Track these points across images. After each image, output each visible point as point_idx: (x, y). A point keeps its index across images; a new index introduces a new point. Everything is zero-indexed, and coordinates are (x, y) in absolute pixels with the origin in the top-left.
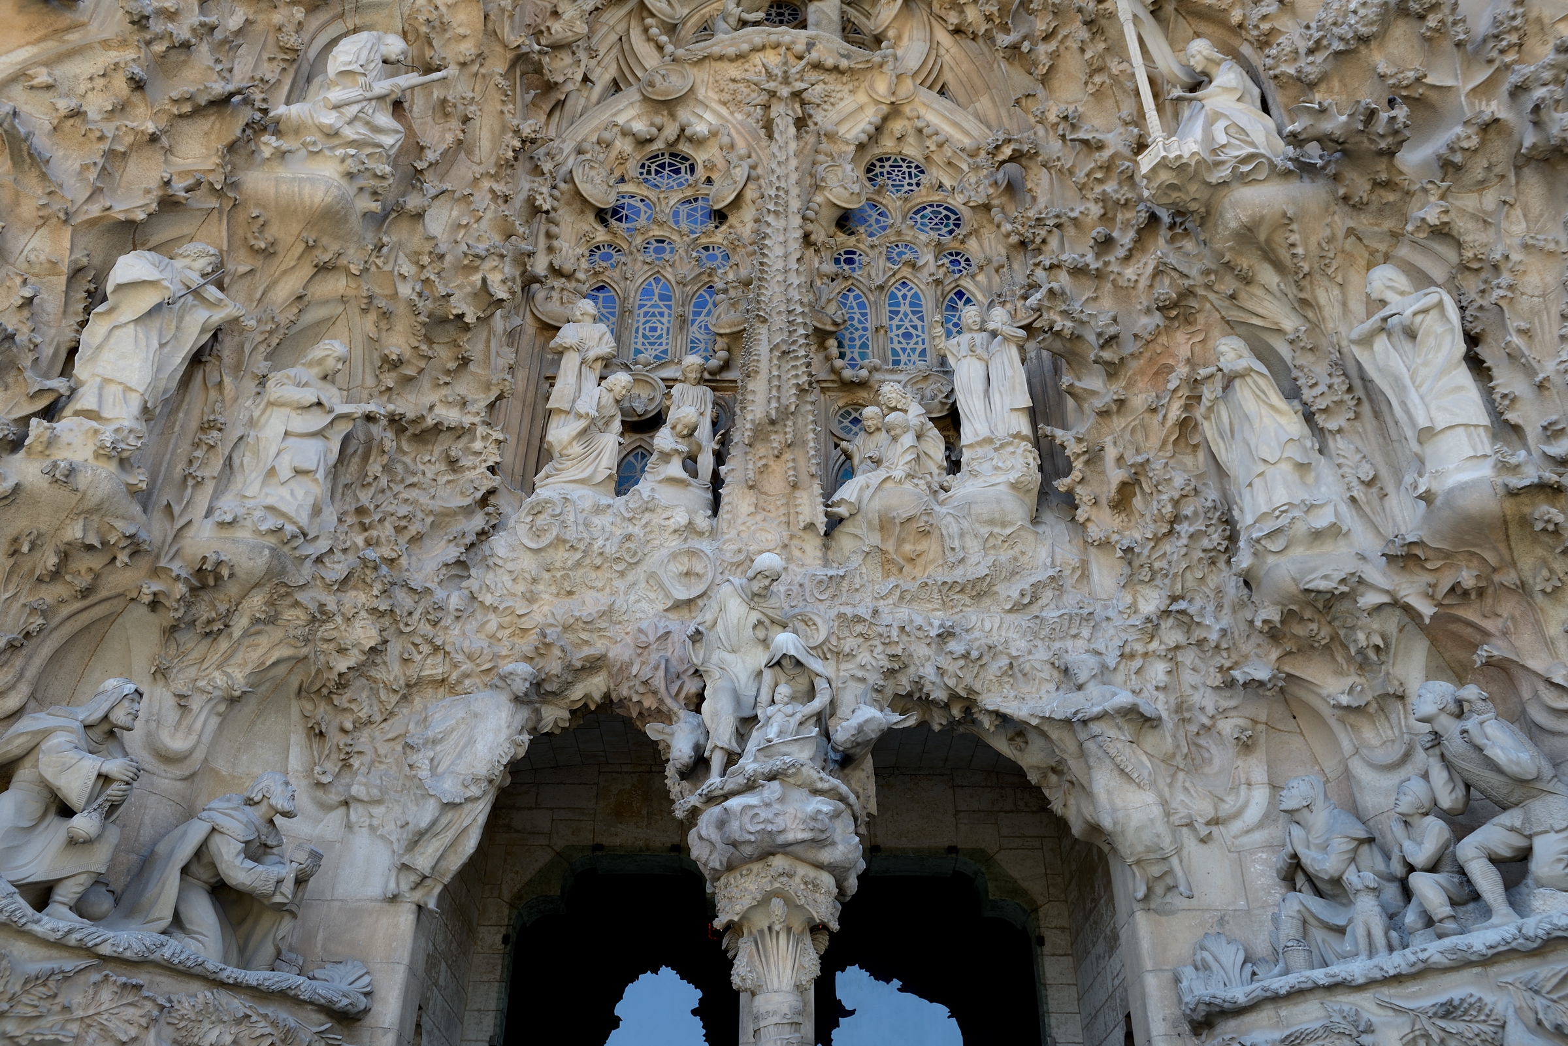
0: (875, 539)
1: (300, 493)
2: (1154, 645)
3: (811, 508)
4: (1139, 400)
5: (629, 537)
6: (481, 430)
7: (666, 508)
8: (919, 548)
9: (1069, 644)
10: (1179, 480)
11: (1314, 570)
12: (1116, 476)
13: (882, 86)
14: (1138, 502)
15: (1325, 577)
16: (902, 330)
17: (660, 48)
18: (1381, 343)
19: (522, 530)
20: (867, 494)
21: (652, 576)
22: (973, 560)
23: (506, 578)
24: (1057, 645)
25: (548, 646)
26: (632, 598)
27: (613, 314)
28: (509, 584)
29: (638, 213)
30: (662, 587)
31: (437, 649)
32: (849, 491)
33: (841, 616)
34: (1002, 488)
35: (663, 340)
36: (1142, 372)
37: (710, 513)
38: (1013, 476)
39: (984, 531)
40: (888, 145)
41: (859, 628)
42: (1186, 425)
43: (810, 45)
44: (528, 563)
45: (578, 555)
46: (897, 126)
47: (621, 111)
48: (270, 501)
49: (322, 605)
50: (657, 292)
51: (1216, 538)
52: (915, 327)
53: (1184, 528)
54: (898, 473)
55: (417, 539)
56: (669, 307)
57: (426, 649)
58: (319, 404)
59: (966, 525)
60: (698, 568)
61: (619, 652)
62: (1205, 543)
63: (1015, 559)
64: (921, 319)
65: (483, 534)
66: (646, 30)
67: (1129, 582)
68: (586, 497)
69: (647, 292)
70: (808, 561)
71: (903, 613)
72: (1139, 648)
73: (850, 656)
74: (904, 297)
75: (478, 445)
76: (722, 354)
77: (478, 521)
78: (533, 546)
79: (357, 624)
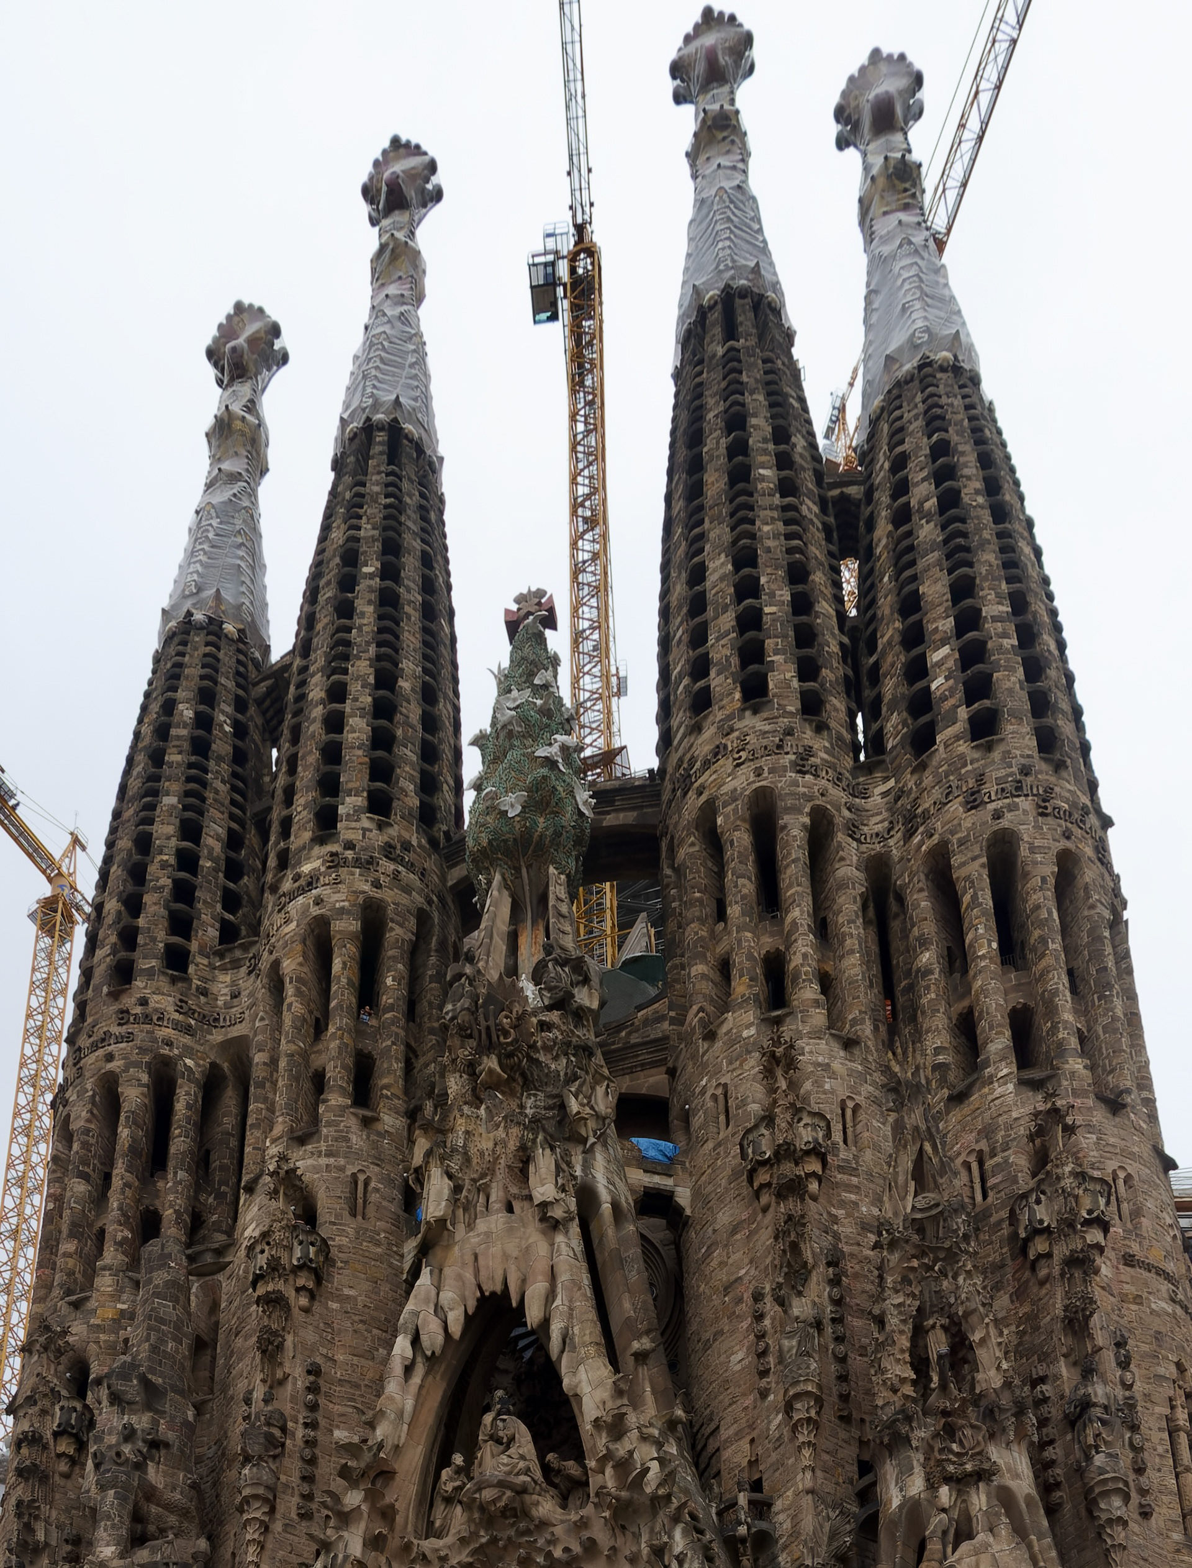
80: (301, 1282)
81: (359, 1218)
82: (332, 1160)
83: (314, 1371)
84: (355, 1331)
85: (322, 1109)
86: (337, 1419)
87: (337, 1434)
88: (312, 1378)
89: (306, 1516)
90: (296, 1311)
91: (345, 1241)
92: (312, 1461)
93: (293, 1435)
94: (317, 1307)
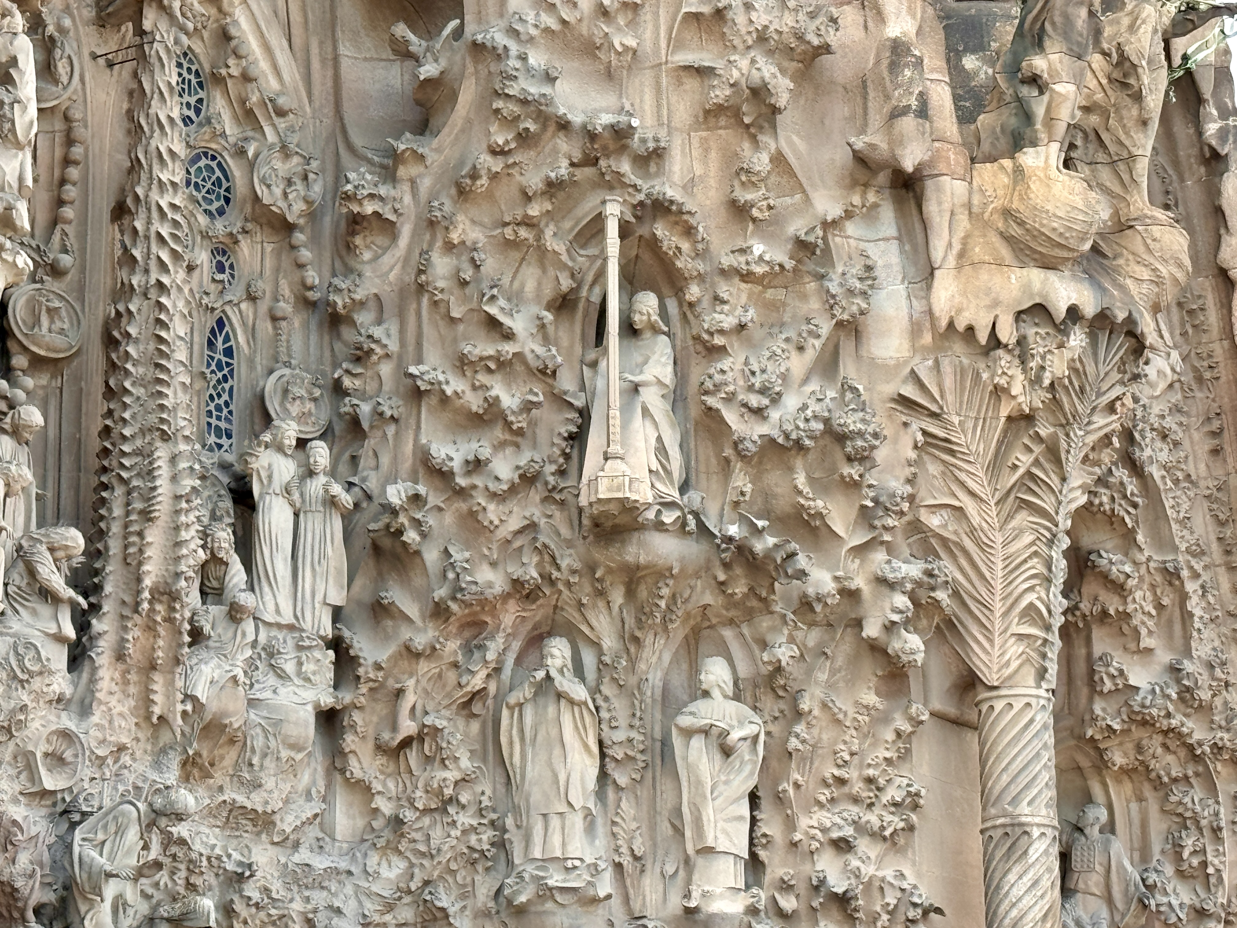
3: (167, 700)
10: (465, 760)
18: (697, 742)
21: (26, 753)
22: (269, 785)
30: (31, 768)
42: (478, 694)
51: (485, 840)
53: (459, 818)
59: (273, 743)
60: (68, 755)
62: (473, 840)
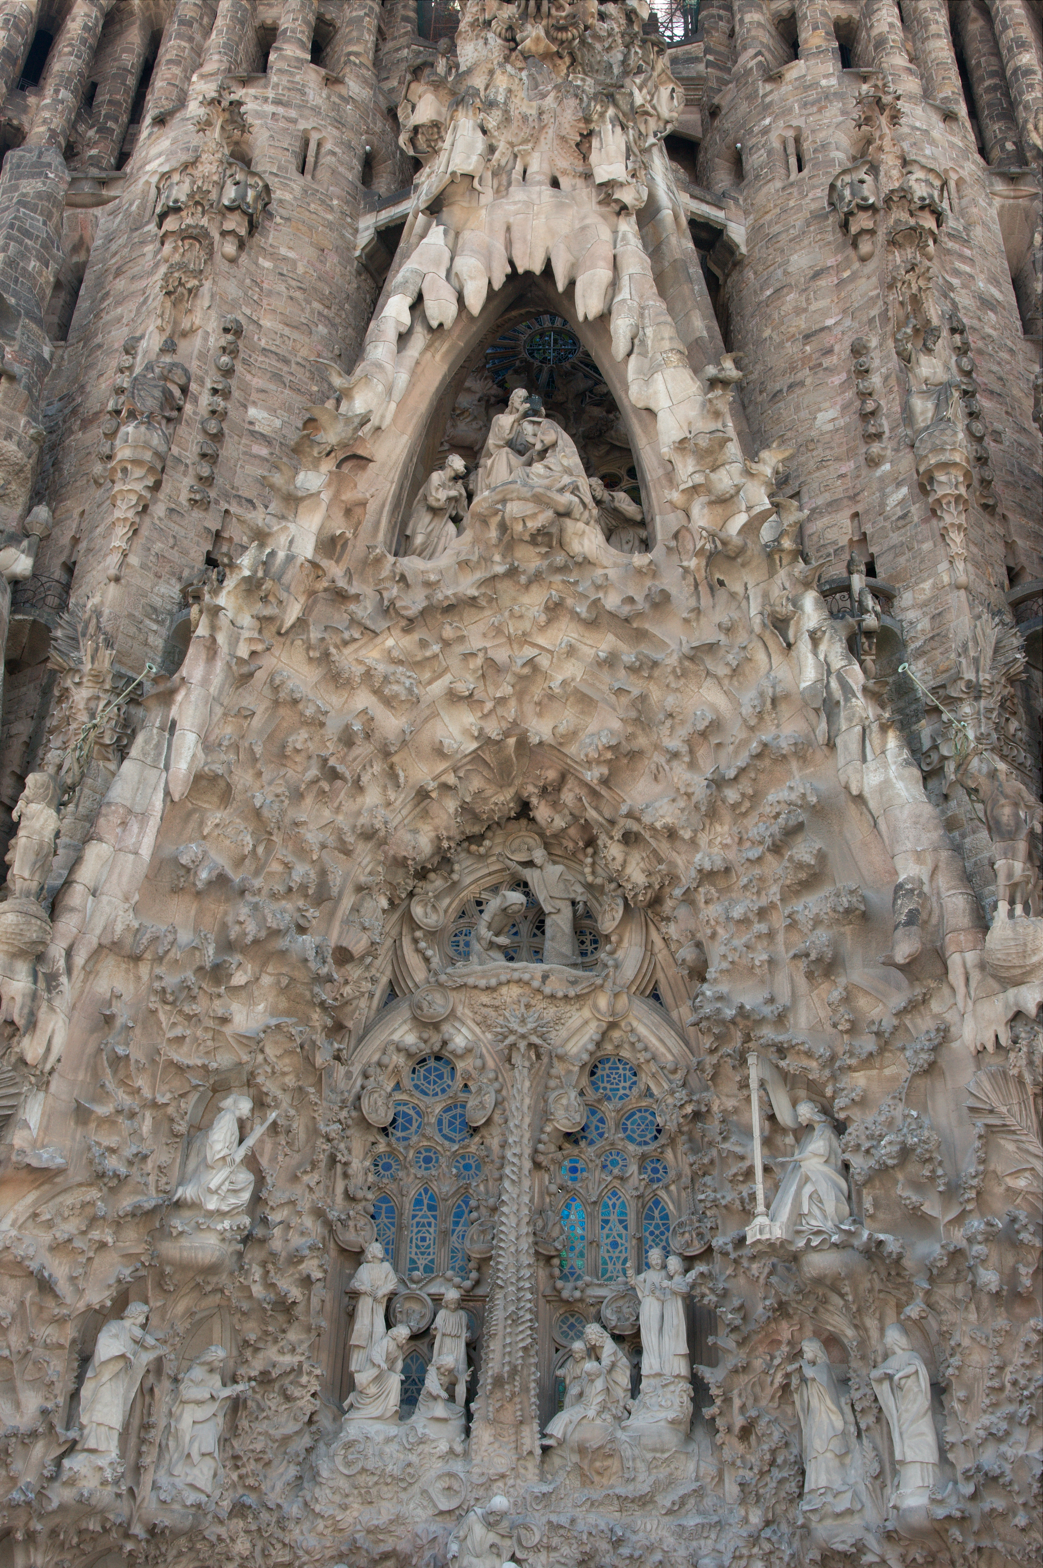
0: (575, 1458)
1: (205, 1470)
2: (755, 1550)
3: (530, 1439)
4: (758, 1364)
5: (409, 1465)
6: (305, 1367)
7: (433, 1441)
8: (606, 1463)
9: (702, 1542)
10: (776, 1435)
11: (837, 1535)
12: (739, 1421)
13: (603, 1002)
14: (753, 1438)
15: (843, 1542)
16: (611, 1239)
17: (427, 960)
18: (886, 1385)
19: (339, 1460)
20: (570, 1428)
21: (424, 1492)
22: (641, 1478)
23: (328, 1491)
24: (695, 1544)
25: (358, 1548)
26: (412, 1506)
27: (393, 1224)
28: (330, 1496)
29: (410, 1121)
30: (431, 1499)
31: (285, 1545)
32: (558, 1426)
33: (550, 1522)
34: (663, 1423)
35: (431, 1250)
36: (761, 1342)
37: (463, 1436)
38: (671, 1415)
39: (649, 1456)
40: (609, 1048)
41: (562, 1531)
42: (785, 1388)
43: (545, 977)
44: (343, 1483)
45: (376, 1478)
46: (616, 1034)
47: (395, 1030)
48: (189, 1480)
49: (219, 1536)
50: (426, 1202)
51: (792, 1487)
52: (620, 1236)
53: (777, 1474)
54: (591, 1413)
55: (268, 1464)
56: (435, 1217)
57: (278, 1546)
58: (212, 1397)
59: (636, 1452)
60: (456, 1486)
61: (403, 1546)
62: (787, 1487)
63: (671, 1474)
64: (626, 1228)
65: (309, 1450)
66: (415, 941)
67: (743, 1501)
68: (379, 1430)
69: (418, 1202)
70: (530, 1476)
71: (592, 1518)
72: (745, 1552)
73: (556, 1549)
74: (614, 1205)
75: (304, 1379)
76: (474, 1275)
77: (306, 1441)
78: (346, 1472)
79: (239, 1541)
80: (229, 225)
81: (309, 177)
82: (280, 110)
83: (234, 330)
84: (291, 298)
85: (272, 57)
86: (254, 396)
87: (252, 412)
88: (230, 337)
89: (200, 503)
90: (218, 257)
91: (288, 197)
92: (218, 437)
93: (196, 400)
94: (244, 259)
